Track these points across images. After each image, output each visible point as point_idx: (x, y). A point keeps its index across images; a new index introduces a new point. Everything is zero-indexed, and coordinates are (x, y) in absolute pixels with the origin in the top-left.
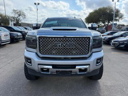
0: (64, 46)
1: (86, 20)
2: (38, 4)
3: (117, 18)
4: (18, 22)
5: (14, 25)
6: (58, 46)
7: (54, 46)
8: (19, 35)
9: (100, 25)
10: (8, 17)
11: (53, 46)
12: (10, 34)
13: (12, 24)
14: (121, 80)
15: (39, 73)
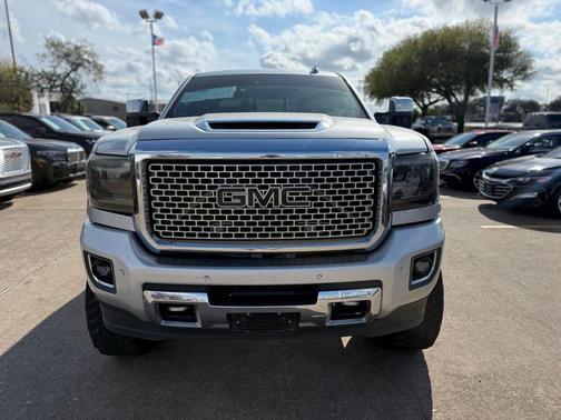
0: (264, 202)
1: (368, 84)
2: (158, 16)
3: (506, 74)
4: (71, 98)
5: (52, 110)
6: (233, 201)
7: (214, 200)
8: (73, 153)
9: (431, 103)
10: (23, 75)
11: (210, 200)
12: (33, 149)
13: (42, 107)
14: (525, 349)
15: (152, 324)
